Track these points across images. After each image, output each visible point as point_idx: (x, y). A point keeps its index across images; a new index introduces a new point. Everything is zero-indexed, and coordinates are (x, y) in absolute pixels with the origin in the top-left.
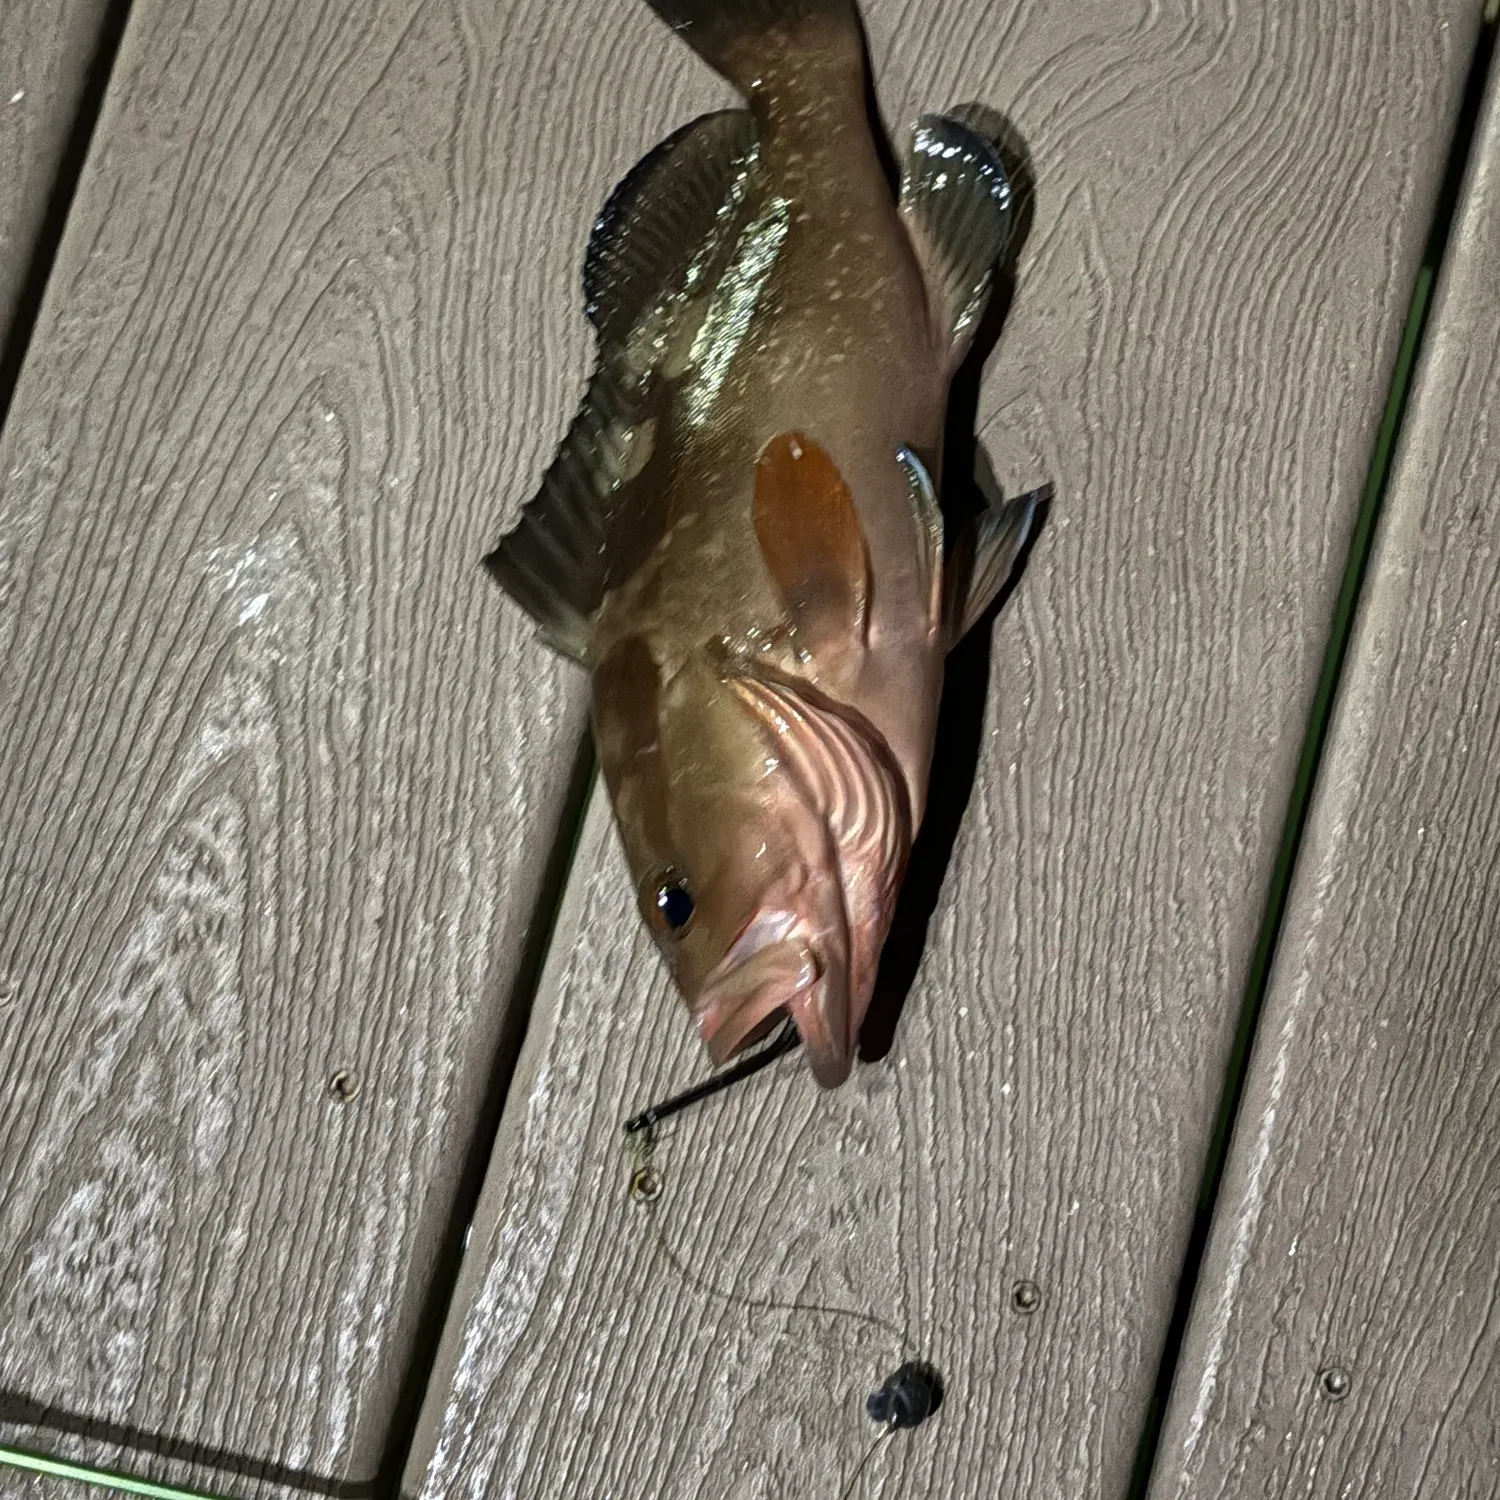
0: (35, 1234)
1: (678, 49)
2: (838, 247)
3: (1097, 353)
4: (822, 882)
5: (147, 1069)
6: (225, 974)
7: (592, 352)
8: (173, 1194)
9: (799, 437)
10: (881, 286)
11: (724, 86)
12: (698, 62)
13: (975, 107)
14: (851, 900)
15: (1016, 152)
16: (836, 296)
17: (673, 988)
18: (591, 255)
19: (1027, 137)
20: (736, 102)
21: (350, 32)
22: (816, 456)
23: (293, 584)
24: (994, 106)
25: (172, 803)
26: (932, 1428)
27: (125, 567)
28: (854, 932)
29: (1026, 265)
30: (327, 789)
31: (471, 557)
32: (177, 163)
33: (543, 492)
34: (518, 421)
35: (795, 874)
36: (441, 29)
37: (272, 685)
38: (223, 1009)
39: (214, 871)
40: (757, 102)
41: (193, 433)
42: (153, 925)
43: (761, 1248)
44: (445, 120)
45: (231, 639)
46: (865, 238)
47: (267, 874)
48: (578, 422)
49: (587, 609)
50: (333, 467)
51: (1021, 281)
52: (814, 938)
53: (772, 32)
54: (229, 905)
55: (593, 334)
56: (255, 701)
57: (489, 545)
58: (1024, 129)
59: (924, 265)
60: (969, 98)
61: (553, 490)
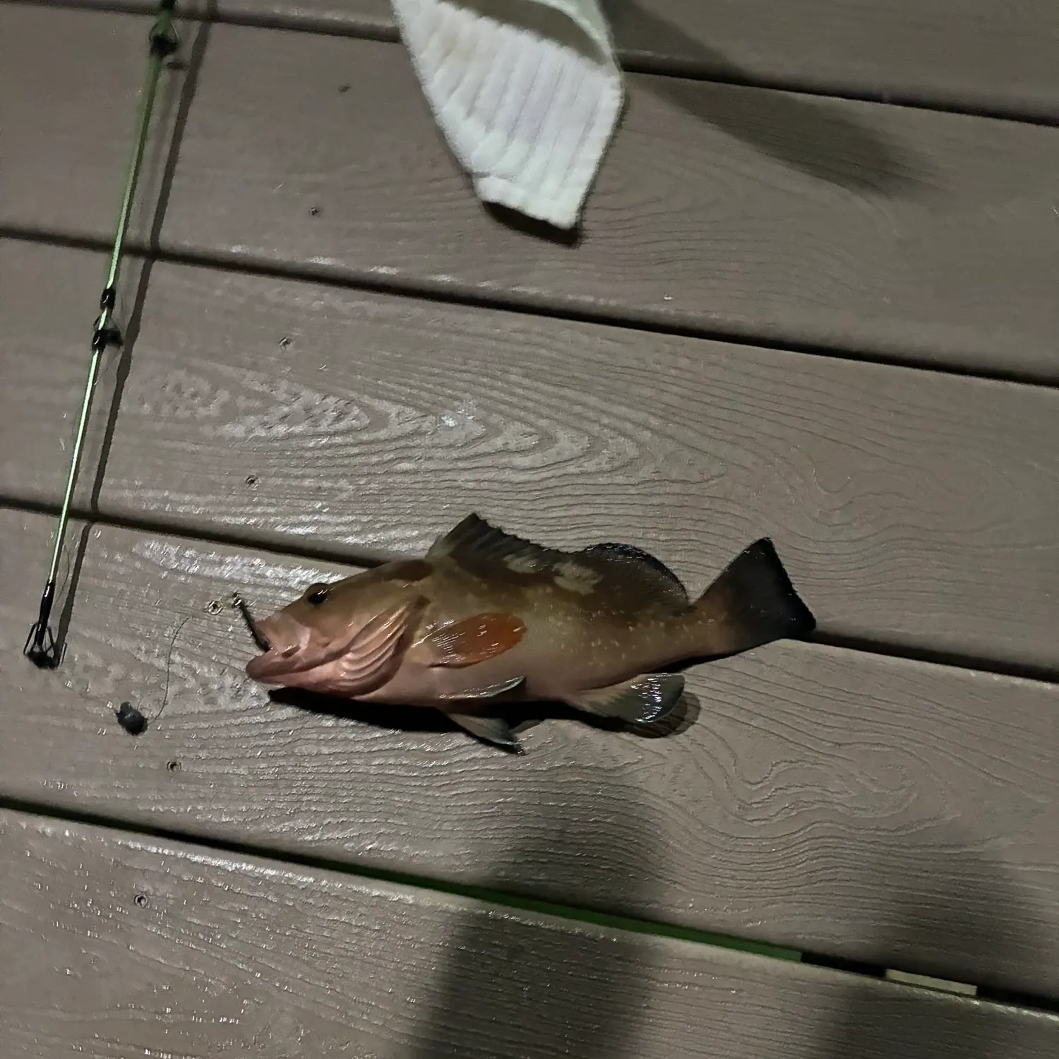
0: (191, 370)
1: (715, 574)
2: (617, 644)
3: (586, 771)
4: (322, 654)
5: (257, 404)
6: (298, 429)
7: (571, 550)
8: (208, 419)
9: (524, 630)
10: (600, 665)
11: (698, 596)
12: (709, 583)
13: (699, 708)
14: (318, 668)
15: (677, 729)
16: (593, 645)
17: (289, 603)
18: (616, 545)
19: (686, 733)
20: (692, 601)
21: (710, 431)
22: (517, 639)
23: (459, 436)
24: (700, 716)
25: (366, 399)
26: (121, 731)
27: (464, 368)
28: (305, 672)
29: (625, 736)
30: (374, 459)
31: (477, 509)
32: (642, 366)
33: (506, 536)
34: (539, 522)
35: (325, 640)
36: (715, 470)
37: (418, 433)
38: (281, 429)
39: (338, 419)
40: (691, 609)
41: (524, 388)
42: (317, 398)
43: (192, 656)
44: (674, 476)
45: (435, 414)
46: (623, 656)
47: (338, 440)
48: (538, 547)
49: (452, 555)
50: (512, 446)
51: (618, 734)
52: (299, 653)
53: (726, 613)
54: (323, 428)
55: (580, 550)
56: (409, 427)
57: (483, 516)
58: (690, 730)
59: (617, 686)
60: (703, 705)
61: (507, 539)
